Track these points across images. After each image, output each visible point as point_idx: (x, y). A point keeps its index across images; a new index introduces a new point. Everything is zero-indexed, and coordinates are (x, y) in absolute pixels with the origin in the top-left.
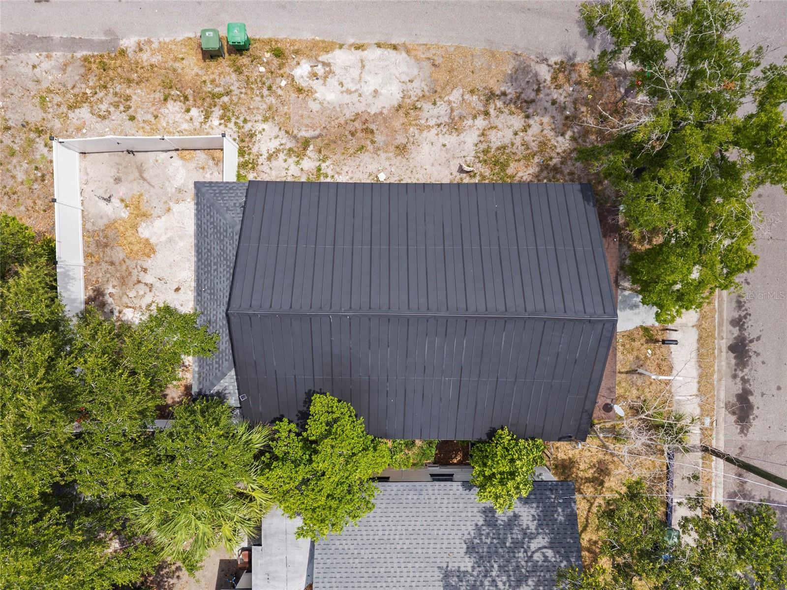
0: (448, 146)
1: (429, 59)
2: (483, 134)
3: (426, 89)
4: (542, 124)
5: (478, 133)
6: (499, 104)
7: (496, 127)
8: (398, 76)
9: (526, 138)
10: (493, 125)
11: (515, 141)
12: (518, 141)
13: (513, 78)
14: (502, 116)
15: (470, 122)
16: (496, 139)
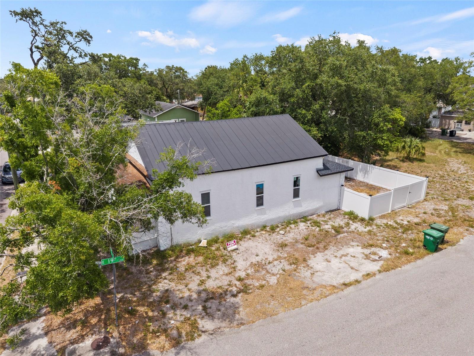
0: (254, 256)
1: (314, 289)
2: (234, 268)
3: (297, 274)
4: (189, 290)
5: (239, 268)
6: (234, 289)
7: (227, 275)
8: (324, 273)
9: (198, 277)
10: (230, 275)
11: (206, 273)
12: (204, 274)
13: (235, 308)
14: (226, 283)
15: (249, 272)
16: (222, 269)
